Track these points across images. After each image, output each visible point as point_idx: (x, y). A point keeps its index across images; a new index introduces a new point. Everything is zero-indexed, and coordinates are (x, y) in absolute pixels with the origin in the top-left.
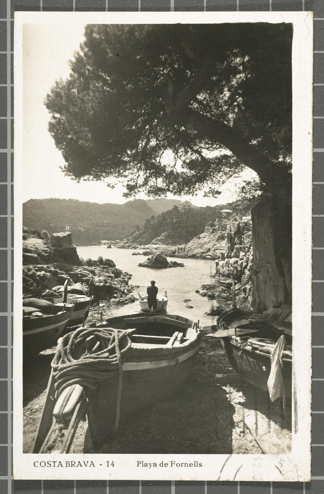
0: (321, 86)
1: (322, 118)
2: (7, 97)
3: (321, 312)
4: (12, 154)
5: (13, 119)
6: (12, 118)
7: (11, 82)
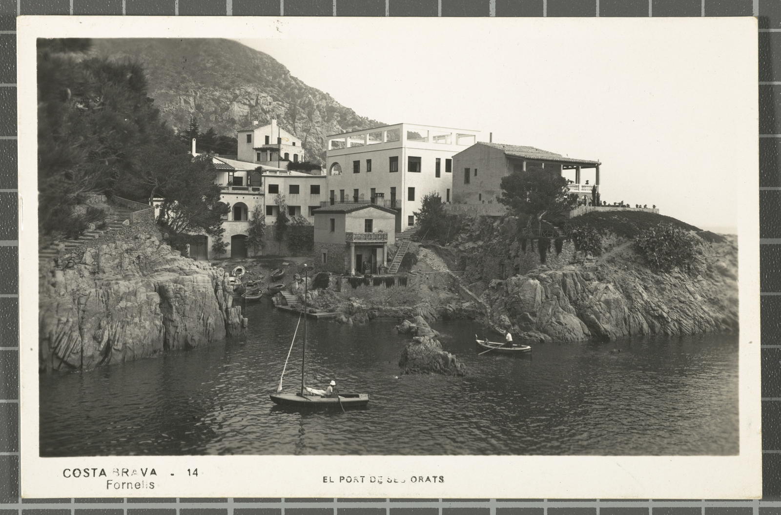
0: (127, 4)
1: (177, 1)
2: (145, 509)
3: (489, 3)
4: (237, 500)
5: (180, 498)
6: (178, 501)
7: (120, 502)
